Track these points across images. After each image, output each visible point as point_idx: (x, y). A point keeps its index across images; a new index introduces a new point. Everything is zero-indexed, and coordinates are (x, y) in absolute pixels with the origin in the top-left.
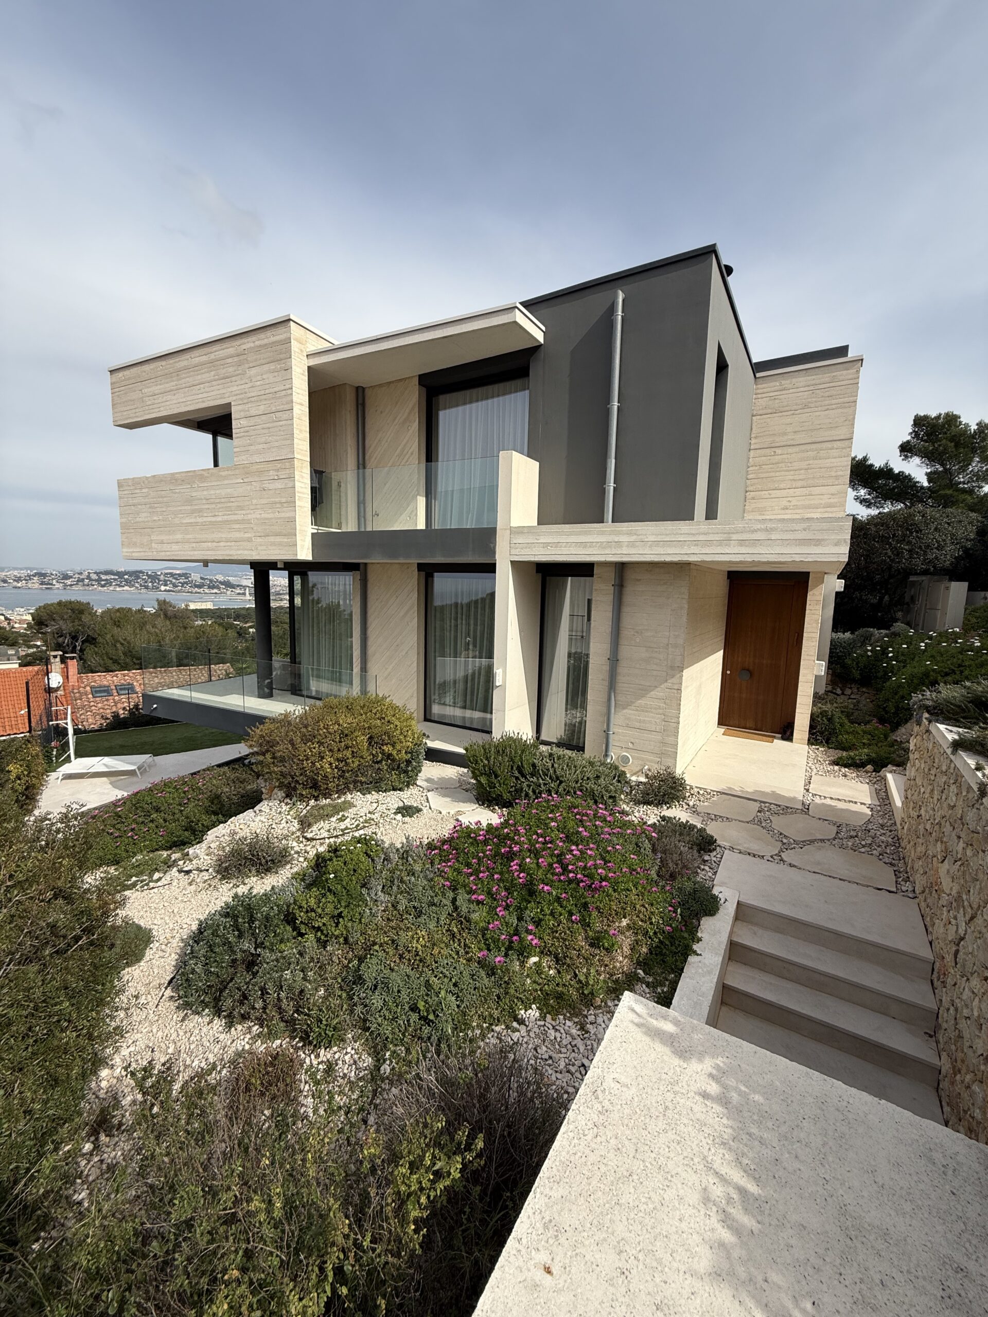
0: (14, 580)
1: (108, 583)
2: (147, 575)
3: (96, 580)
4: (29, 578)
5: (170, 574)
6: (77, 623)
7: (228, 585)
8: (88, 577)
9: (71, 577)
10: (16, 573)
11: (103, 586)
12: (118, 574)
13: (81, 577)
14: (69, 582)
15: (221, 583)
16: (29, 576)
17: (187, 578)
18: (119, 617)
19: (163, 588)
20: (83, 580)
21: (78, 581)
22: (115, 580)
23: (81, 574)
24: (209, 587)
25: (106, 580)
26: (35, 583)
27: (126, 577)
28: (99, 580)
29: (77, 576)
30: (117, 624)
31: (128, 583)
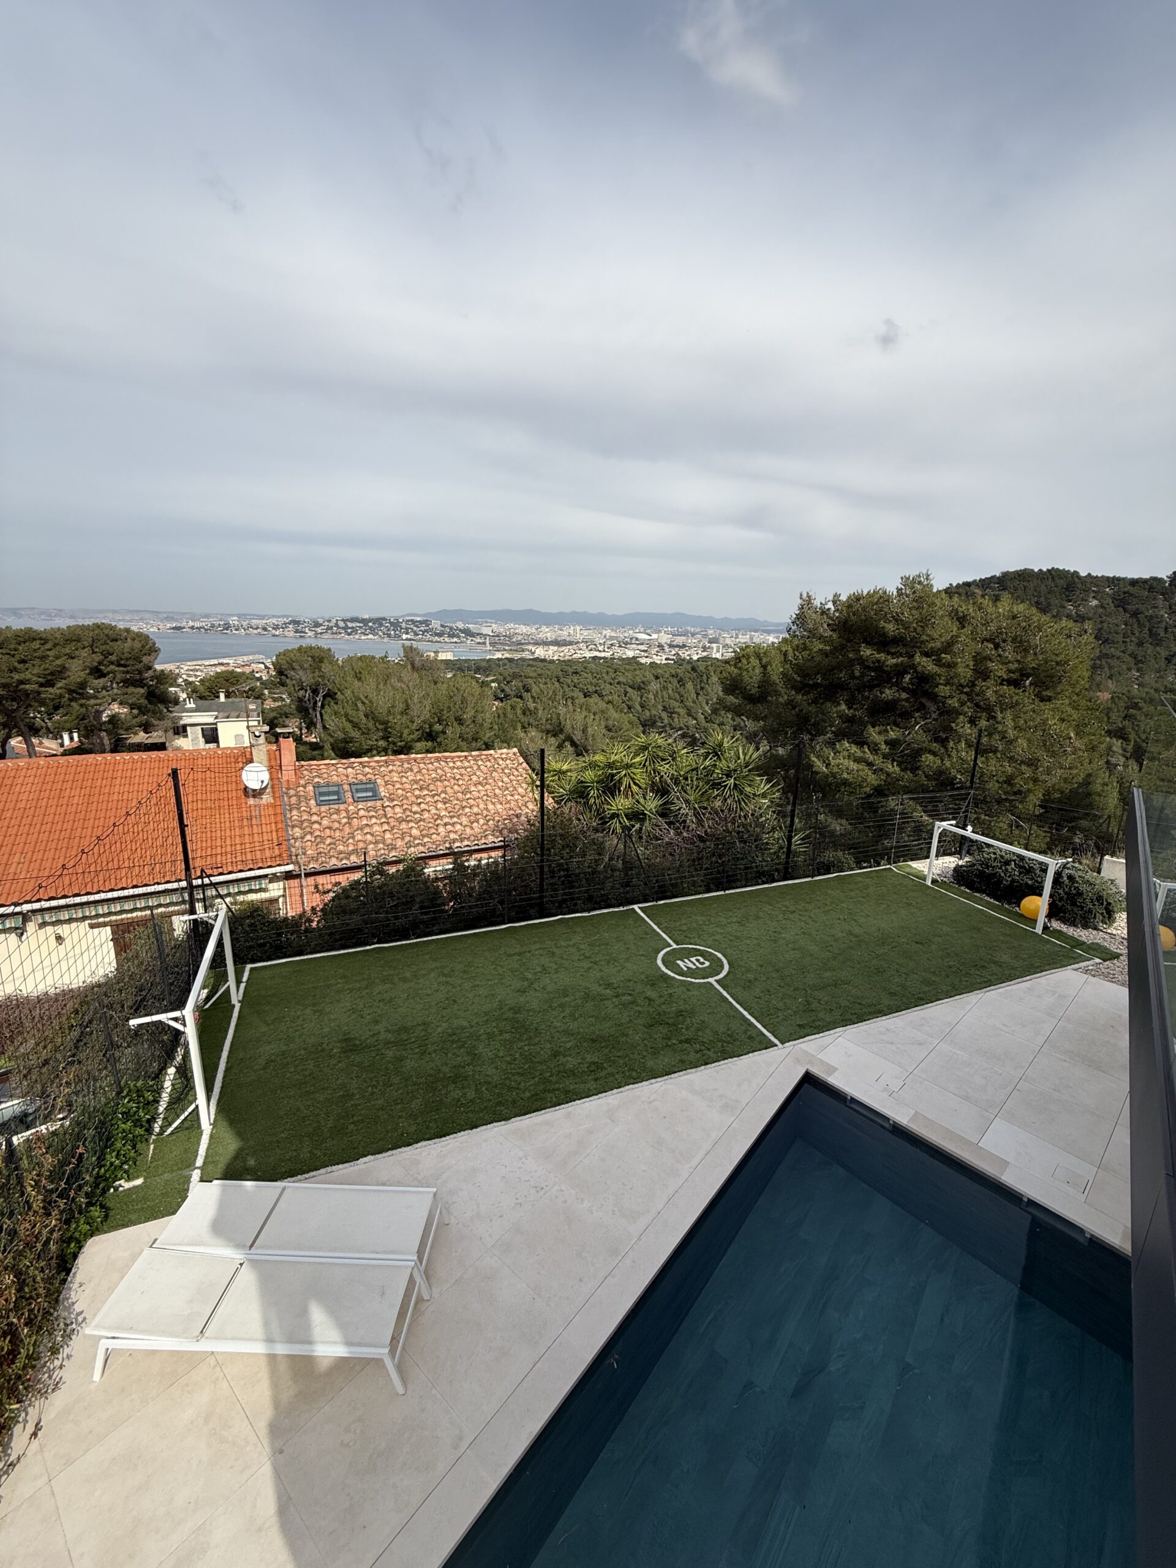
0: (273, 628)
1: (354, 631)
2: (390, 623)
3: (343, 628)
4: (285, 626)
5: (412, 621)
6: (317, 674)
7: (468, 633)
8: (337, 625)
9: (321, 625)
10: (274, 621)
11: (349, 634)
12: (363, 621)
13: (330, 625)
14: (319, 630)
15: (462, 631)
16: (285, 624)
17: (427, 626)
18: (362, 667)
19: (404, 636)
20: (331, 628)
21: (327, 629)
22: (360, 627)
23: (329, 621)
24: (449, 636)
25: (352, 628)
26: (290, 632)
27: (370, 624)
28: (346, 628)
29: (326, 623)
30: (358, 677)
31: (373, 631)
